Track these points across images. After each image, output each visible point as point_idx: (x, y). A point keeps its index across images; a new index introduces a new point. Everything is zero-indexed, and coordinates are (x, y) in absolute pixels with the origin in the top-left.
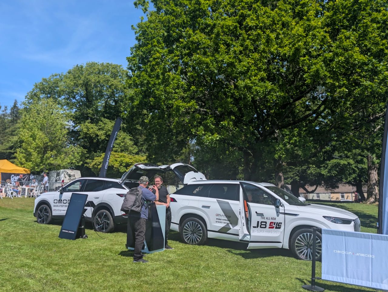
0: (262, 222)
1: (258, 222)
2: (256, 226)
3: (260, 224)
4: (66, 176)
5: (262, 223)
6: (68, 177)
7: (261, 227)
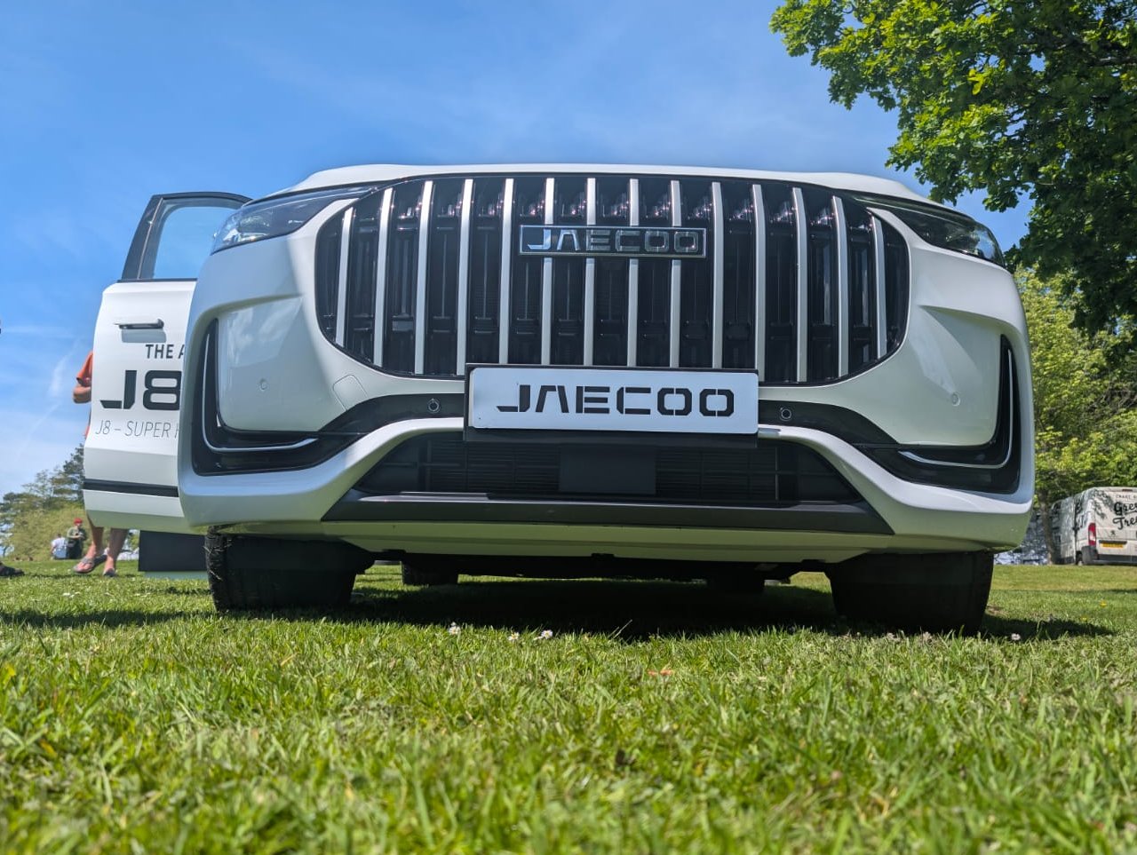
0: (151, 375)
1: (131, 376)
2: (120, 397)
3: (140, 389)
4: (1106, 510)
5: (156, 383)
6: (1111, 515)
7: (149, 405)
